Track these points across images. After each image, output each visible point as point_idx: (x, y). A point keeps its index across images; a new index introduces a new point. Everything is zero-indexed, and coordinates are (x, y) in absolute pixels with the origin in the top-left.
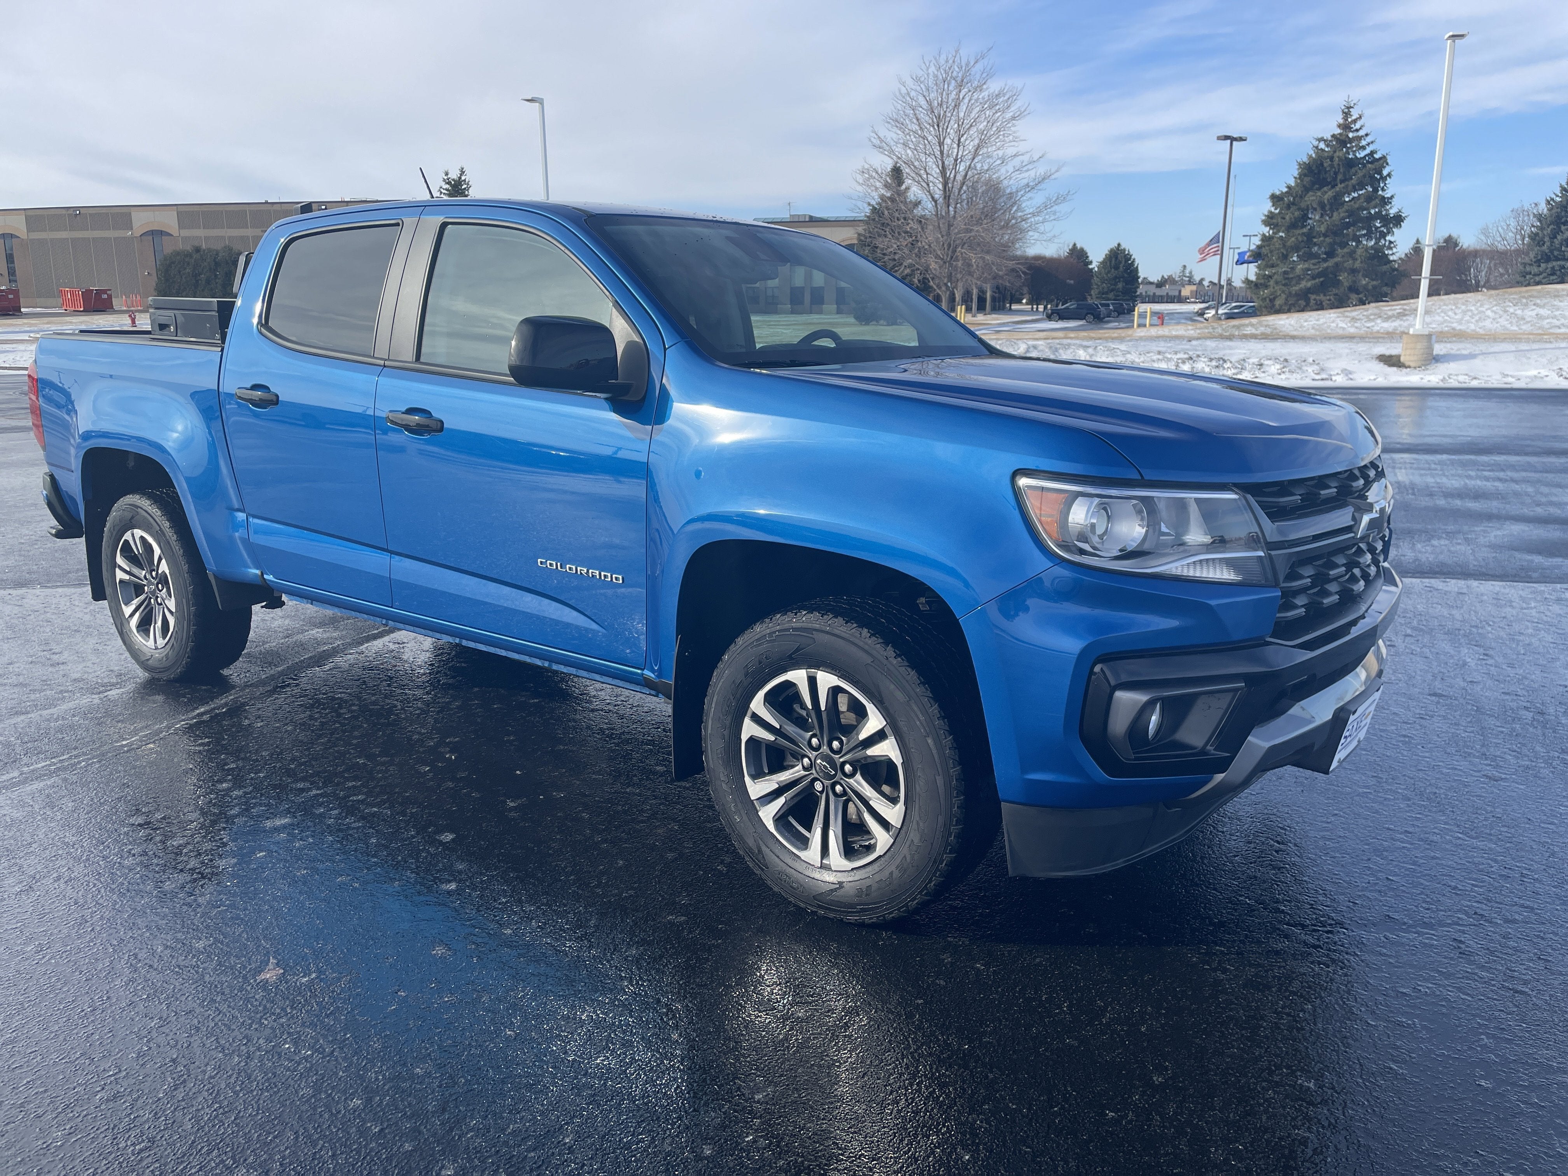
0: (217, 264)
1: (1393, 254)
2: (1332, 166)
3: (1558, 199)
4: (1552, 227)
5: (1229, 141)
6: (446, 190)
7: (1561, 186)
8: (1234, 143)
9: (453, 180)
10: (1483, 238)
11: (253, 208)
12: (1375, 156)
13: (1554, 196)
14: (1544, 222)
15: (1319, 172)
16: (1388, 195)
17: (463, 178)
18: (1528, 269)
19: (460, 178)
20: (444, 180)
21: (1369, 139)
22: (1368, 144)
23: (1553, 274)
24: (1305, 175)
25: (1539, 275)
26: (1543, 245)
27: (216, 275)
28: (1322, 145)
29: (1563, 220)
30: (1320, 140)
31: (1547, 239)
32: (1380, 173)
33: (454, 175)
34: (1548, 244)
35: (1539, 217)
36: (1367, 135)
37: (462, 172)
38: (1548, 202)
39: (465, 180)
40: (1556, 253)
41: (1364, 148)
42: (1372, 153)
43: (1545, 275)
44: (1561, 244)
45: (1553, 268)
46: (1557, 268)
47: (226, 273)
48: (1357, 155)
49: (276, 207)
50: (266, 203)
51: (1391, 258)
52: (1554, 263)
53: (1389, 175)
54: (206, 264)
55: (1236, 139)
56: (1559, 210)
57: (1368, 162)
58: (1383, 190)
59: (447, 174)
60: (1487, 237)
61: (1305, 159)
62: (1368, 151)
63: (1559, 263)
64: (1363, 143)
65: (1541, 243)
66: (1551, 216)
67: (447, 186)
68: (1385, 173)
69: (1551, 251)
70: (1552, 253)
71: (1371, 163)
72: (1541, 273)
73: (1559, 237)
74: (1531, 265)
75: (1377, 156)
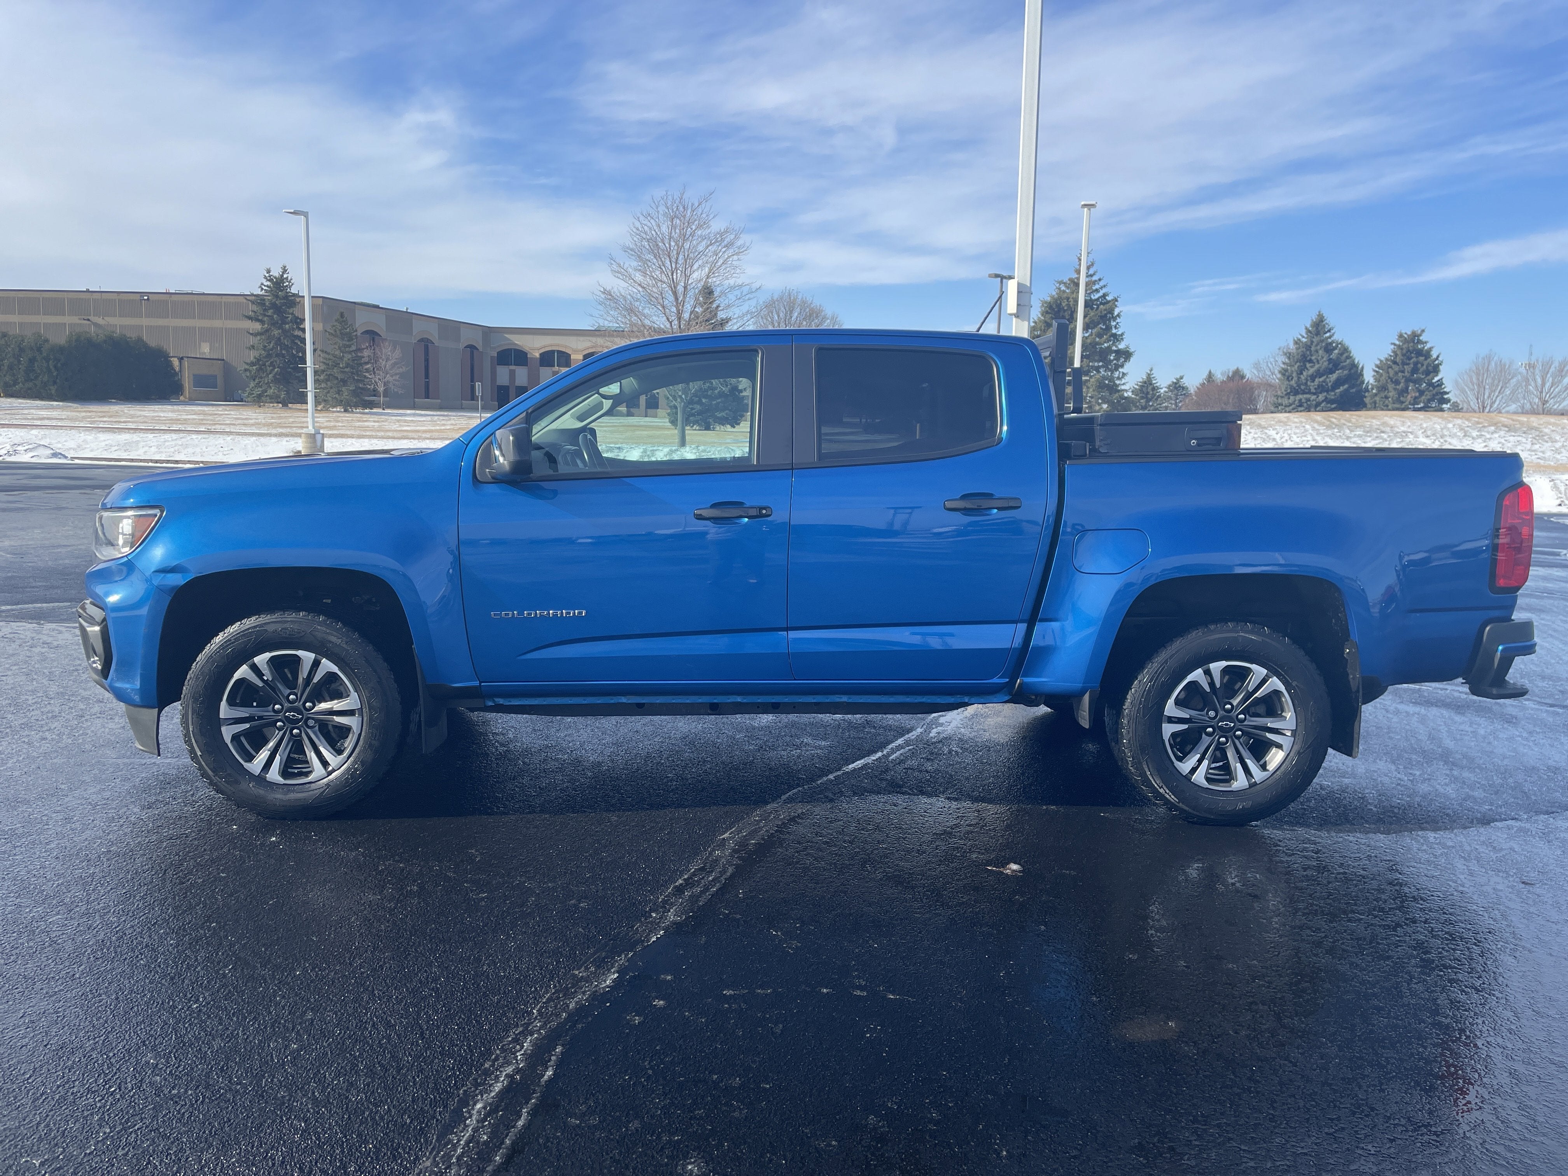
0: (22, 350)
1: (1124, 384)
2: (1068, 305)
3: (1304, 340)
4: (1298, 364)
5: (999, 279)
6: (267, 286)
7: (1306, 328)
8: (1004, 280)
9: (275, 278)
10: (1256, 372)
11: (71, 295)
12: (1107, 298)
13: (1300, 337)
14: (1292, 360)
15: (1059, 311)
16: (1119, 333)
17: (285, 276)
18: (1280, 401)
19: (282, 276)
20: (265, 277)
21: (1102, 283)
22: (1101, 288)
23: (1301, 406)
24: (1047, 313)
25: (1289, 406)
26: (1292, 379)
27: (19, 361)
28: (1063, 288)
29: (1308, 359)
30: (1061, 283)
31: (1294, 375)
32: (1113, 314)
33: (276, 273)
34: (1295, 379)
35: (1289, 355)
36: (1100, 280)
37: (285, 270)
38: (1296, 343)
39: (287, 278)
40: (1303, 387)
41: (1097, 291)
42: (1104, 296)
43: (1293, 406)
44: (1307, 380)
45: (1300, 400)
46: (1303, 400)
47: (30, 360)
48: (1092, 297)
49: (95, 296)
50: (88, 291)
51: (1123, 387)
52: (1301, 396)
53: (1118, 315)
54: (10, 349)
55: (1005, 278)
56: (1304, 349)
57: (1101, 303)
58: (1116, 327)
59: (269, 271)
60: (1258, 371)
61: (1049, 299)
62: (1101, 294)
63: (1305, 396)
64: (1097, 287)
65: (1289, 378)
66: (1298, 354)
67: (269, 283)
68: (1116, 313)
69: (1299, 386)
70: (1300, 388)
71: (1104, 304)
72: (1291, 405)
73: (1305, 373)
74: (1282, 397)
75: (1109, 298)
